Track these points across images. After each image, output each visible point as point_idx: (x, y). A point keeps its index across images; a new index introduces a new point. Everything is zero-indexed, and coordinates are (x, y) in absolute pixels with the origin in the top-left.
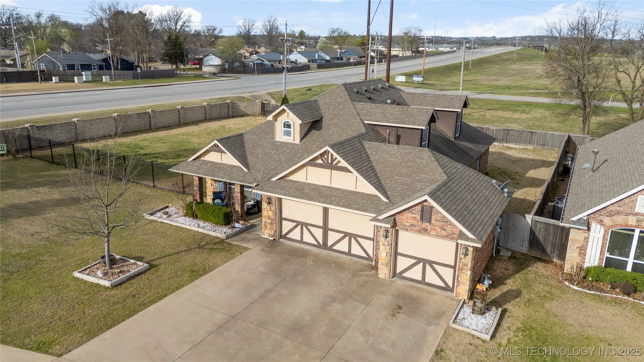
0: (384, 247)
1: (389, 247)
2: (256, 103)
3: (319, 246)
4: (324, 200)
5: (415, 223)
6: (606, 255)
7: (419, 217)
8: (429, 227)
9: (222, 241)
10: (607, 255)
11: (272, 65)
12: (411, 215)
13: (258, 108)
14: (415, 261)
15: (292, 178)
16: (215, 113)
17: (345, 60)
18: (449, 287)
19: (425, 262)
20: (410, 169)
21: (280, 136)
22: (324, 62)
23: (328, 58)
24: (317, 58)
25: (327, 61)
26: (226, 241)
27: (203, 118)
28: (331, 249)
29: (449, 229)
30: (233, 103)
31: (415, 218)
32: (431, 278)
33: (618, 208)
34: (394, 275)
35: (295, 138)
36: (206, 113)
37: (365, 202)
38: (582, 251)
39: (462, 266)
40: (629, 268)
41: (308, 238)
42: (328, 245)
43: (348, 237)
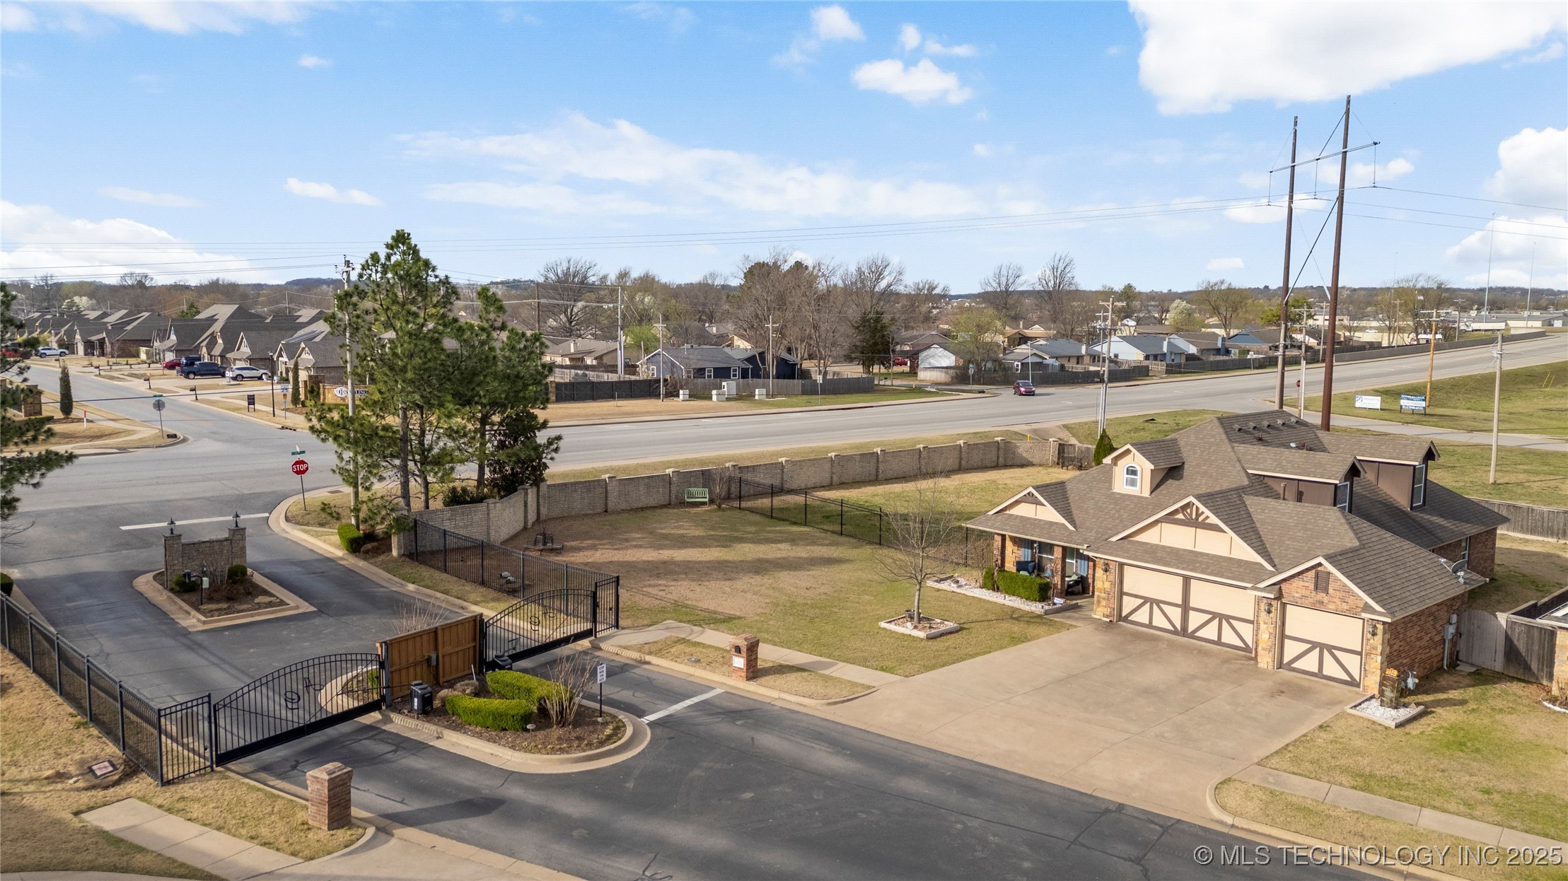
0: (1265, 626)
1: (1273, 627)
2: (1048, 444)
3: (1175, 632)
4: (1185, 566)
5: (1308, 593)
7: (1312, 586)
8: (1326, 600)
9: (1039, 616)
11: (1062, 367)
12: (1301, 583)
13: (1051, 453)
14: (1309, 646)
15: (1141, 538)
16: (976, 459)
17: (1235, 354)
18: (1355, 680)
19: (1322, 647)
20: (1309, 533)
21: (1120, 484)
22: (1184, 357)
23: (1193, 350)
24: (1165, 350)
25: (1190, 357)
26: (1046, 616)
27: (956, 466)
28: (1192, 636)
29: (1350, 602)
30: (1006, 443)
31: (1307, 588)
32: (1331, 669)
34: (1280, 665)
35: (1142, 488)
36: (961, 459)
37: (1242, 570)
39: (1370, 650)
41: (1159, 621)
42: (1189, 631)
43: (1218, 619)
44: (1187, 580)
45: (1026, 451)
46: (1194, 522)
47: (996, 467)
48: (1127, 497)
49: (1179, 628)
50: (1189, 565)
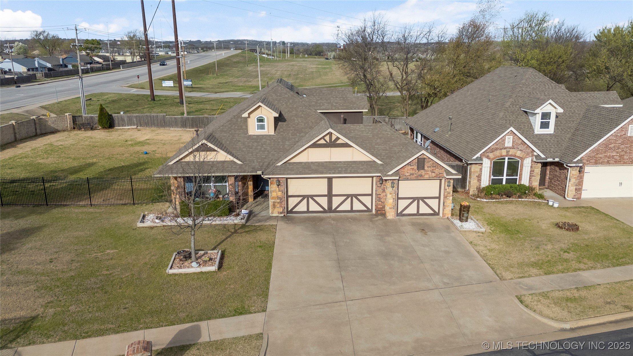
0: (391, 195)
1: (395, 194)
2: (66, 117)
3: (325, 211)
4: (333, 171)
5: (414, 172)
6: (492, 178)
7: (416, 167)
8: (423, 174)
9: (243, 226)
12: (410, 167)
13: (69, 122)
14: (412, 200)
16: (23, 132)
18: (436, 212)
19: (418, 199)
21: (253, 129)
22: (48, 70)
23: (50, 66)
24: (37, 66)
25: (50, 69)
26: (247, 224)
28: (336, 211)
29: (437, 172)
30: (39, 119)
31: (413, 169)
32: (424, 209)
33: (496, 146)
34: (398, 215)
35: (269, 129)
36: (15, 133)
37: (366, 167)
38: (479, 177)
39: (447, 195)
40: (504, 183)
41: (314, 207)
42: (333, 209)
43: (350, 198)
44: (330, 180)
45: (53, 123)
46: (333, 144)
47: (36, 135)
48: (261, 137)
49: (326, 208)
50: (335, 171)
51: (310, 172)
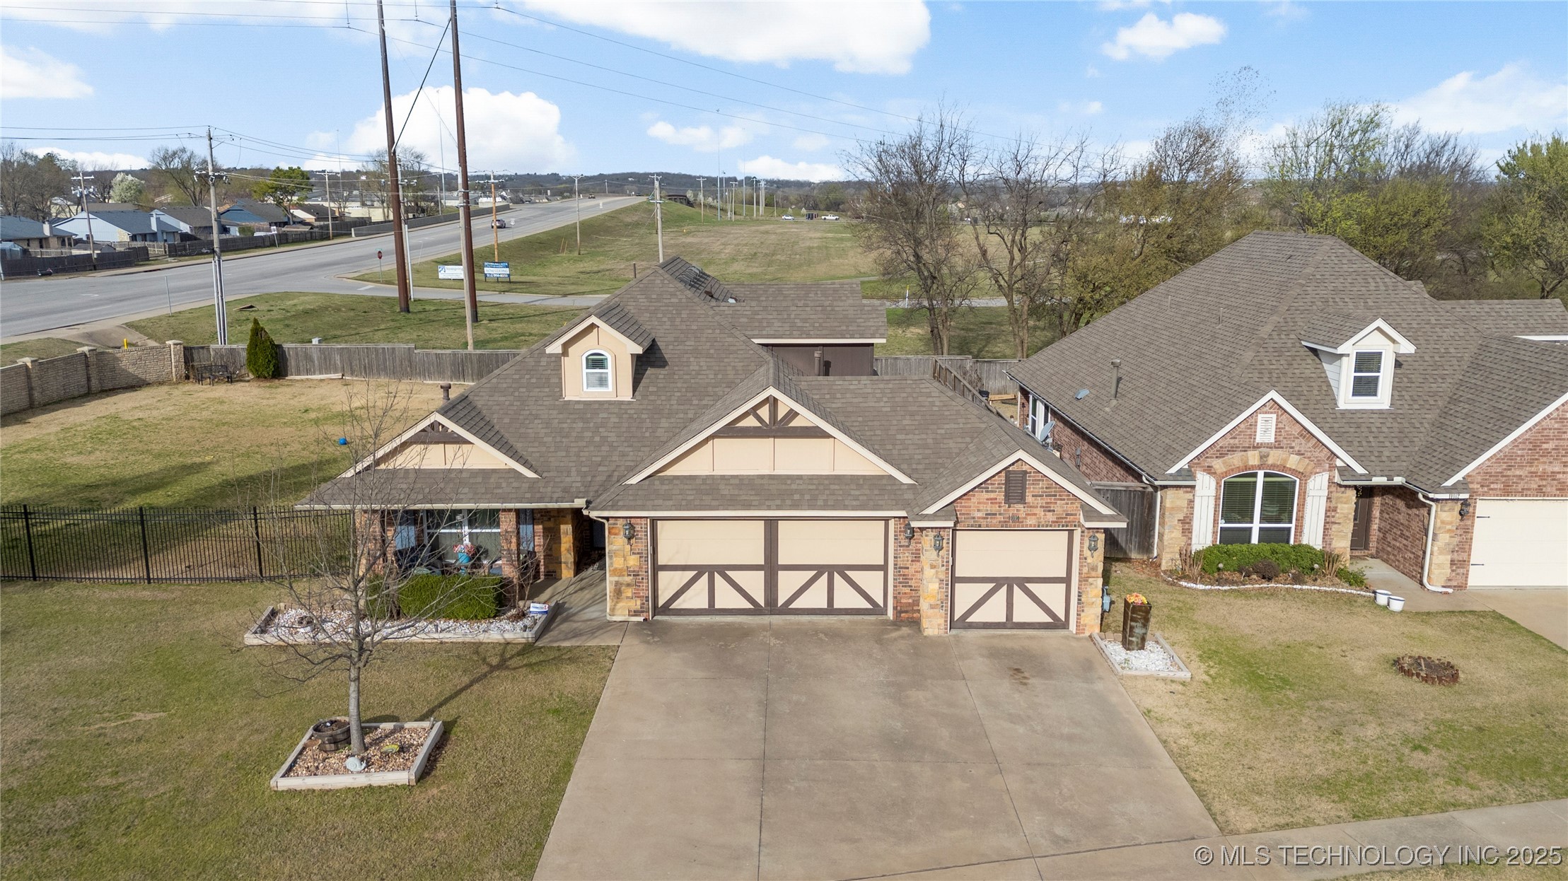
0: (933, 571)
1: (944, 568)
2: (167, 350)
3: (757, 610)
4: (778, 502)
5: (995, 508)
6: (1220, 525)
7: (1001, 497)
8: (1021, 514)
9: (527, 648)
10: (1222, 524)
11: (25, 252)
12: (985, 495)
14: (991, 586)
18: (1059, 619)
19: (1009, 583)
21: (577, 386)
22: (178, 237)
23: (185, 228)
25: (185, 237)
26: (539, 644)
28: (786, 610)
29: (1059, 509)
30: (99, 355)
31: (993, 500)
32: (1026, 611)
33: (1232, 441)
34: (952, 624)
35: (618, 388)
36: (31, 389)
37: (867, 492)
38: (1186, 524)
39: (1088, 573)
40: (1255, 539)
41: (727, 598)
42: (780, 604)
43: (826, 575)
44: (771, 527)
45: (134, 364)
46: (779, 428)
47: (89, 394)
48: (597, 406)
49: (762, 603)
50: (783, 500)
51: (714, 503)
